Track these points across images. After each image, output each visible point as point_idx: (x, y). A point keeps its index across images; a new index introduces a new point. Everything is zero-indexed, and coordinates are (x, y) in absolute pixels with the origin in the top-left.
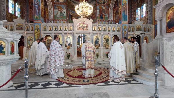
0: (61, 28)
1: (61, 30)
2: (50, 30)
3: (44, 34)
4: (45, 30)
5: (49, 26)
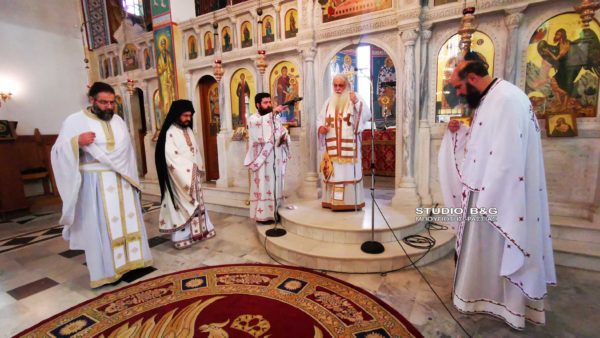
0: (246, 33)
1: (247, 42)
2: (210, 52)
3: (192, 72)
4: (193, 55)
5: (202, 32)
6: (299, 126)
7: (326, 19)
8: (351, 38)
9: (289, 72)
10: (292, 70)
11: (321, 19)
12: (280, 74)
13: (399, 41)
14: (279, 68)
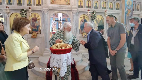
1: (20, 4)
6: (41, 33)
7: (51, 3)
8: (59, 10)
9: (37, 16)
10: (38, 16)
11: (50, 3)
12: (33, 17)
13: (72, 14)
14: (33, 15)
